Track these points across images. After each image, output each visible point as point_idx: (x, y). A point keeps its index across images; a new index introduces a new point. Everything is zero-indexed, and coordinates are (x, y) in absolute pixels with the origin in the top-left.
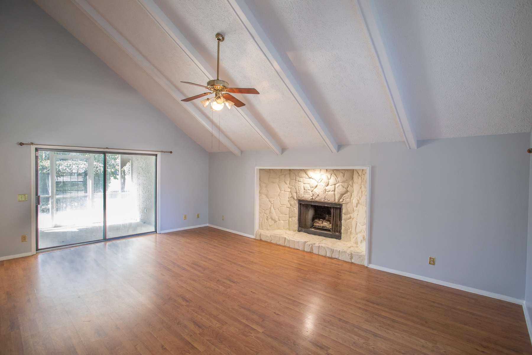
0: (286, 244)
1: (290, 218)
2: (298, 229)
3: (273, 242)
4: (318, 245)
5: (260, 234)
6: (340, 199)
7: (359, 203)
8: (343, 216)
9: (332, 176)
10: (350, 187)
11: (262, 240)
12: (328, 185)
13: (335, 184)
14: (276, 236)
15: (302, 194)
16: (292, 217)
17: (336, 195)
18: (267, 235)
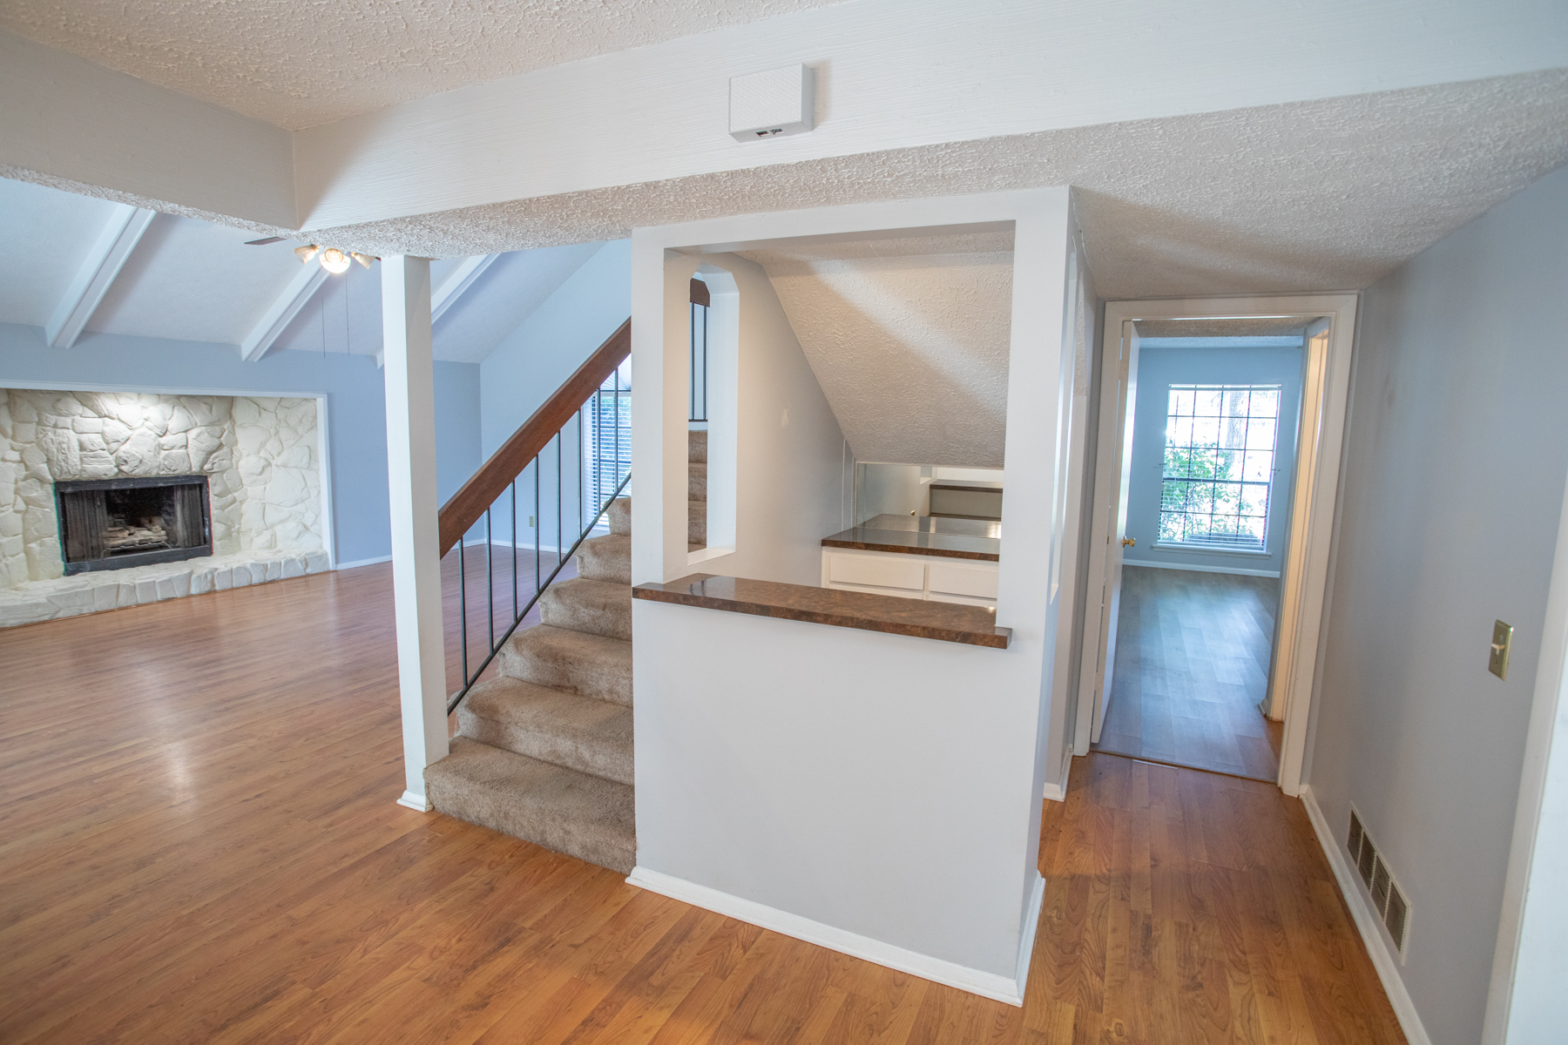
1: (26, 542)
2: (66, 570)
6: (205, 462)
7: (270, 464)
8: (214, 502)
9: (176, 411)
10: (228, 434)
11: (8, 625)
12: (165, 434)
13: (186, 431)
14: (77, 592)
15: (78, 463)
16: (40, 538)
17: (191, 456)
18: (35, 601)
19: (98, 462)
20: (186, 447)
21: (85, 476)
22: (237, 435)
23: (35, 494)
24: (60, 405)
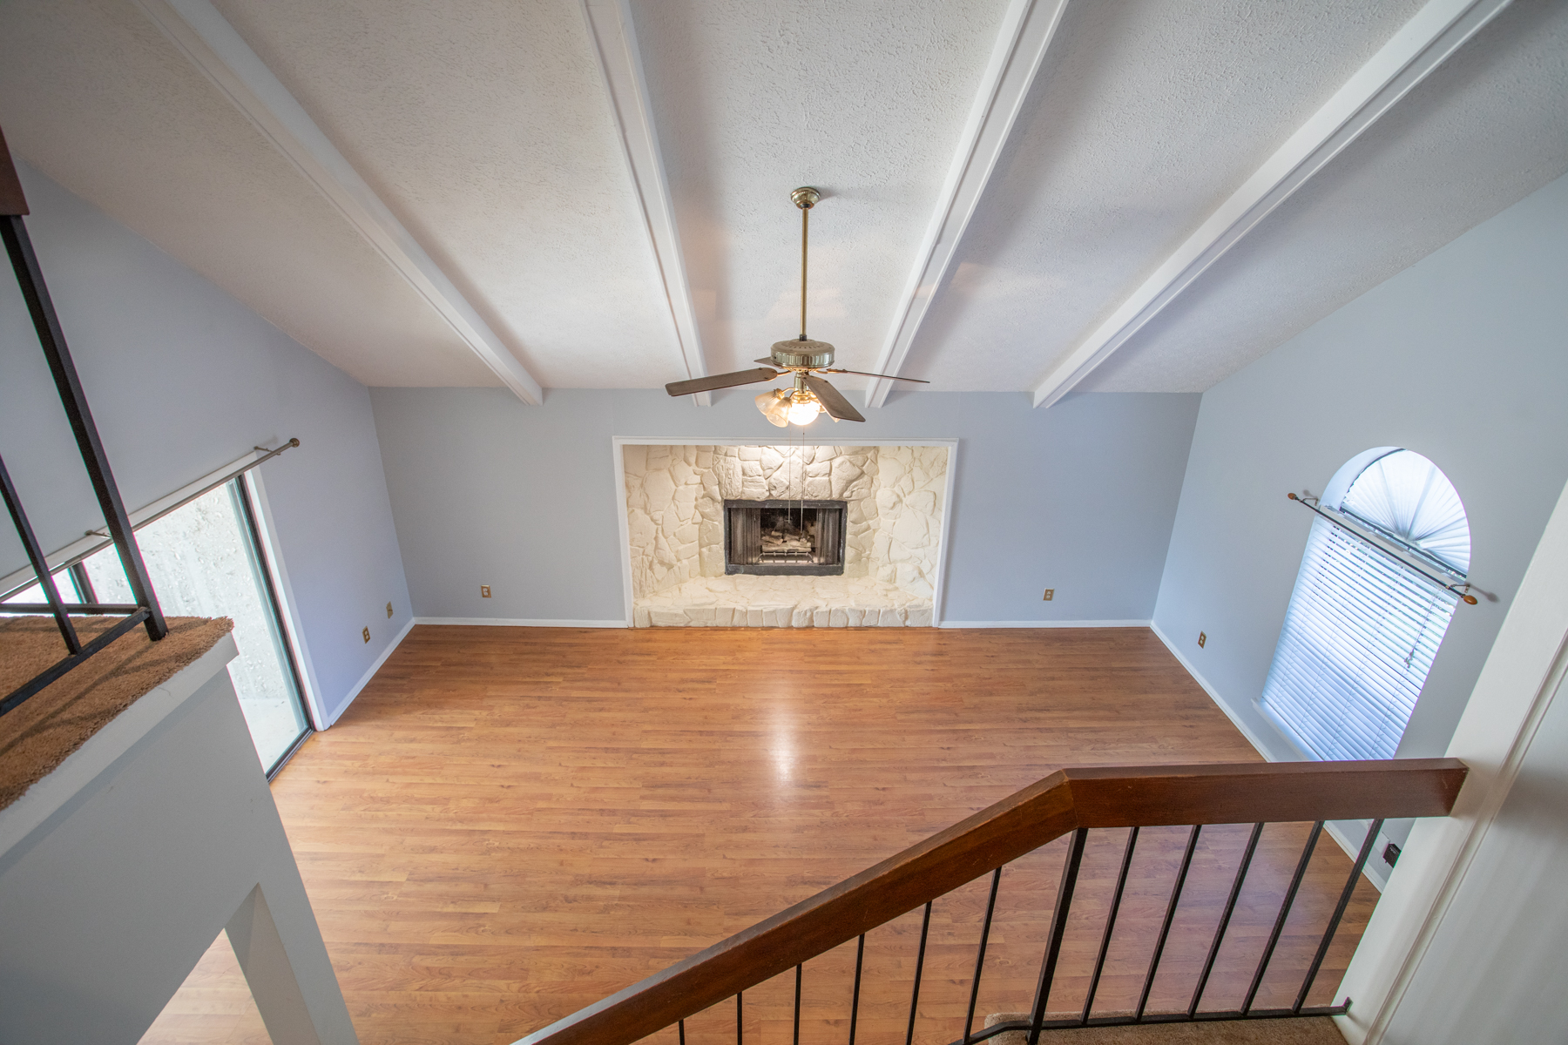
0: (737, 622)
1: (701, 546)
2: (727, 569)
3: (692, 624)
4: (828, 609)
5: (649, 613)
6: (845, 489)
7: (901, 501)
8: (850, 528)
10: (870, 464)
11: (659, 625)
12: (811, 462)
13: (830, 460)
15: (740, 486)
16: (709, 544)
17: (833, 483)
18: (675, 612)
19: (755, 486)
20: (830, 474)
21: (746, 497)
22: (879, 465)
23: (710, 510)
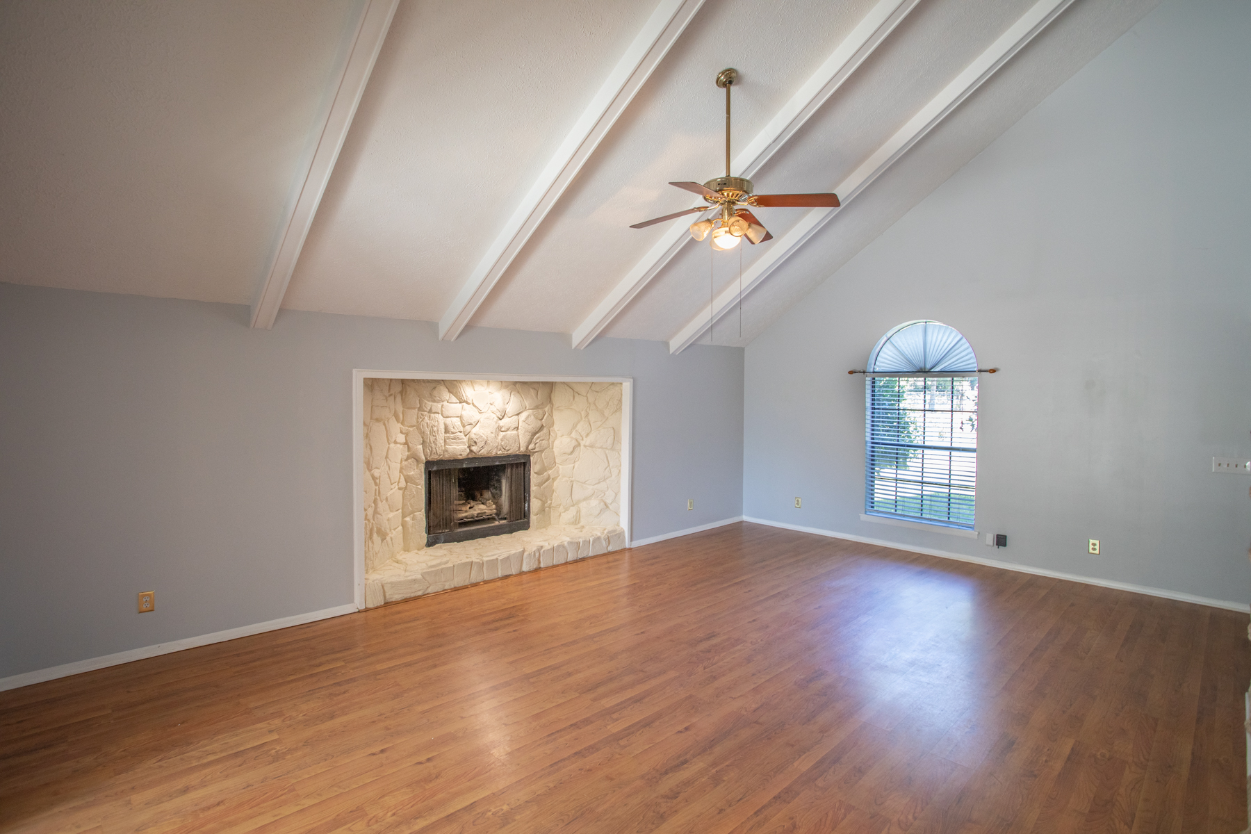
1: (404, 516)
2: (428, 543)
3: (429, 590)
5: (382, 588)
6: (530, 443)
7: (579, 445)
8: (534, 479)
9: (512, 396)
10: (548, 417)
11: (394, 600)
12: (503, 417)
13: (518, 414)
14: (442, 569)
15: (443, 444)
16: (412, 512)
17: (520, 437)
18: (413, 577)
19: (457, 443)
20: (517, 428)
21: (447, 456)
22: (554, 417)
23: (412, 473)
24: (435, 393)
